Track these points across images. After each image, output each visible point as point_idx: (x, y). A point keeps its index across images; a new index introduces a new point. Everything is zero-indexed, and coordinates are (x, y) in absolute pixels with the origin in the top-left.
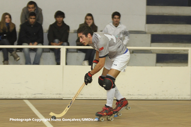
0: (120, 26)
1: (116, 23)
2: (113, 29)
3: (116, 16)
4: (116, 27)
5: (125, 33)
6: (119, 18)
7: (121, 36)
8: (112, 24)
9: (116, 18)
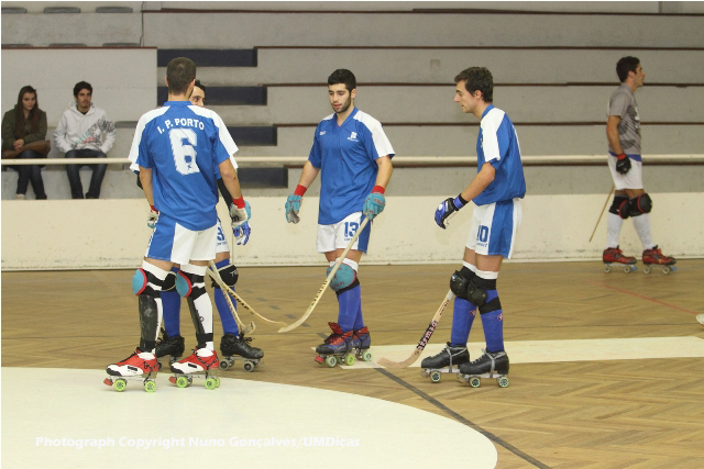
0: (91, 111)
1: (84, 105)
2: (78, 118)
3: (85, 91)
4: (84, 114)
5: (105, 126)
6: (90, 94)
7: (98, 132)
8: (75, 109)
9: (83, 95)
